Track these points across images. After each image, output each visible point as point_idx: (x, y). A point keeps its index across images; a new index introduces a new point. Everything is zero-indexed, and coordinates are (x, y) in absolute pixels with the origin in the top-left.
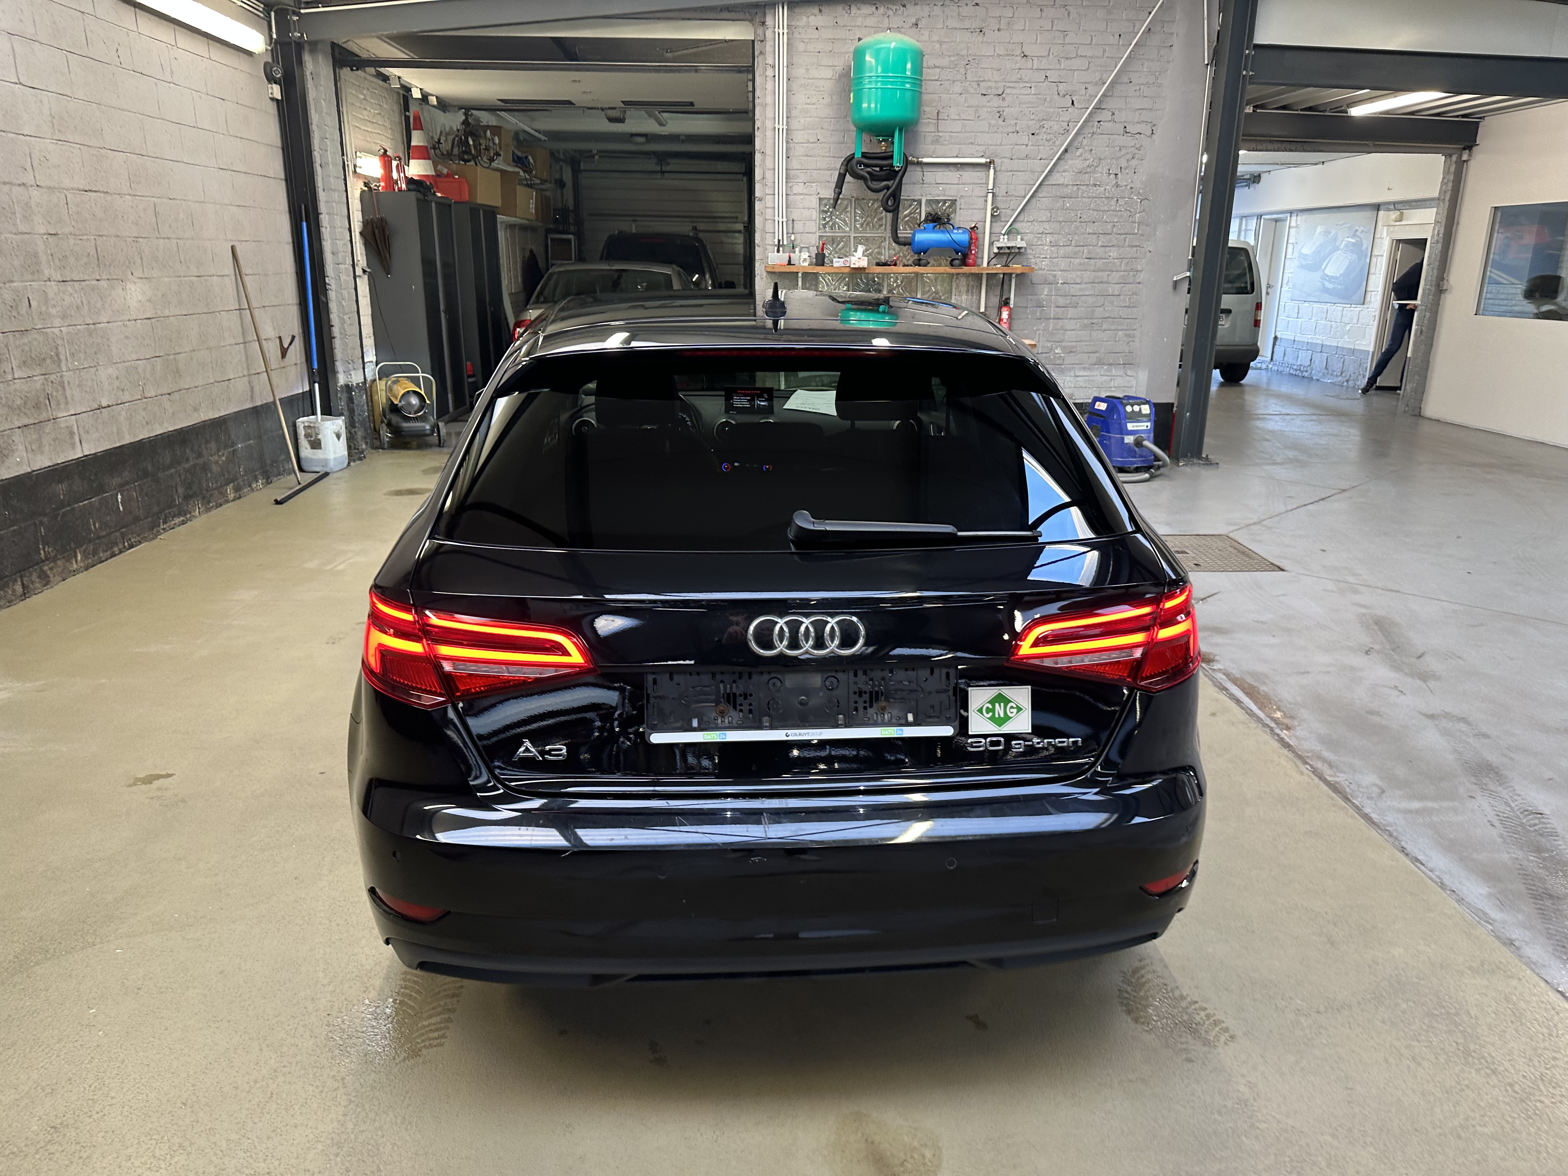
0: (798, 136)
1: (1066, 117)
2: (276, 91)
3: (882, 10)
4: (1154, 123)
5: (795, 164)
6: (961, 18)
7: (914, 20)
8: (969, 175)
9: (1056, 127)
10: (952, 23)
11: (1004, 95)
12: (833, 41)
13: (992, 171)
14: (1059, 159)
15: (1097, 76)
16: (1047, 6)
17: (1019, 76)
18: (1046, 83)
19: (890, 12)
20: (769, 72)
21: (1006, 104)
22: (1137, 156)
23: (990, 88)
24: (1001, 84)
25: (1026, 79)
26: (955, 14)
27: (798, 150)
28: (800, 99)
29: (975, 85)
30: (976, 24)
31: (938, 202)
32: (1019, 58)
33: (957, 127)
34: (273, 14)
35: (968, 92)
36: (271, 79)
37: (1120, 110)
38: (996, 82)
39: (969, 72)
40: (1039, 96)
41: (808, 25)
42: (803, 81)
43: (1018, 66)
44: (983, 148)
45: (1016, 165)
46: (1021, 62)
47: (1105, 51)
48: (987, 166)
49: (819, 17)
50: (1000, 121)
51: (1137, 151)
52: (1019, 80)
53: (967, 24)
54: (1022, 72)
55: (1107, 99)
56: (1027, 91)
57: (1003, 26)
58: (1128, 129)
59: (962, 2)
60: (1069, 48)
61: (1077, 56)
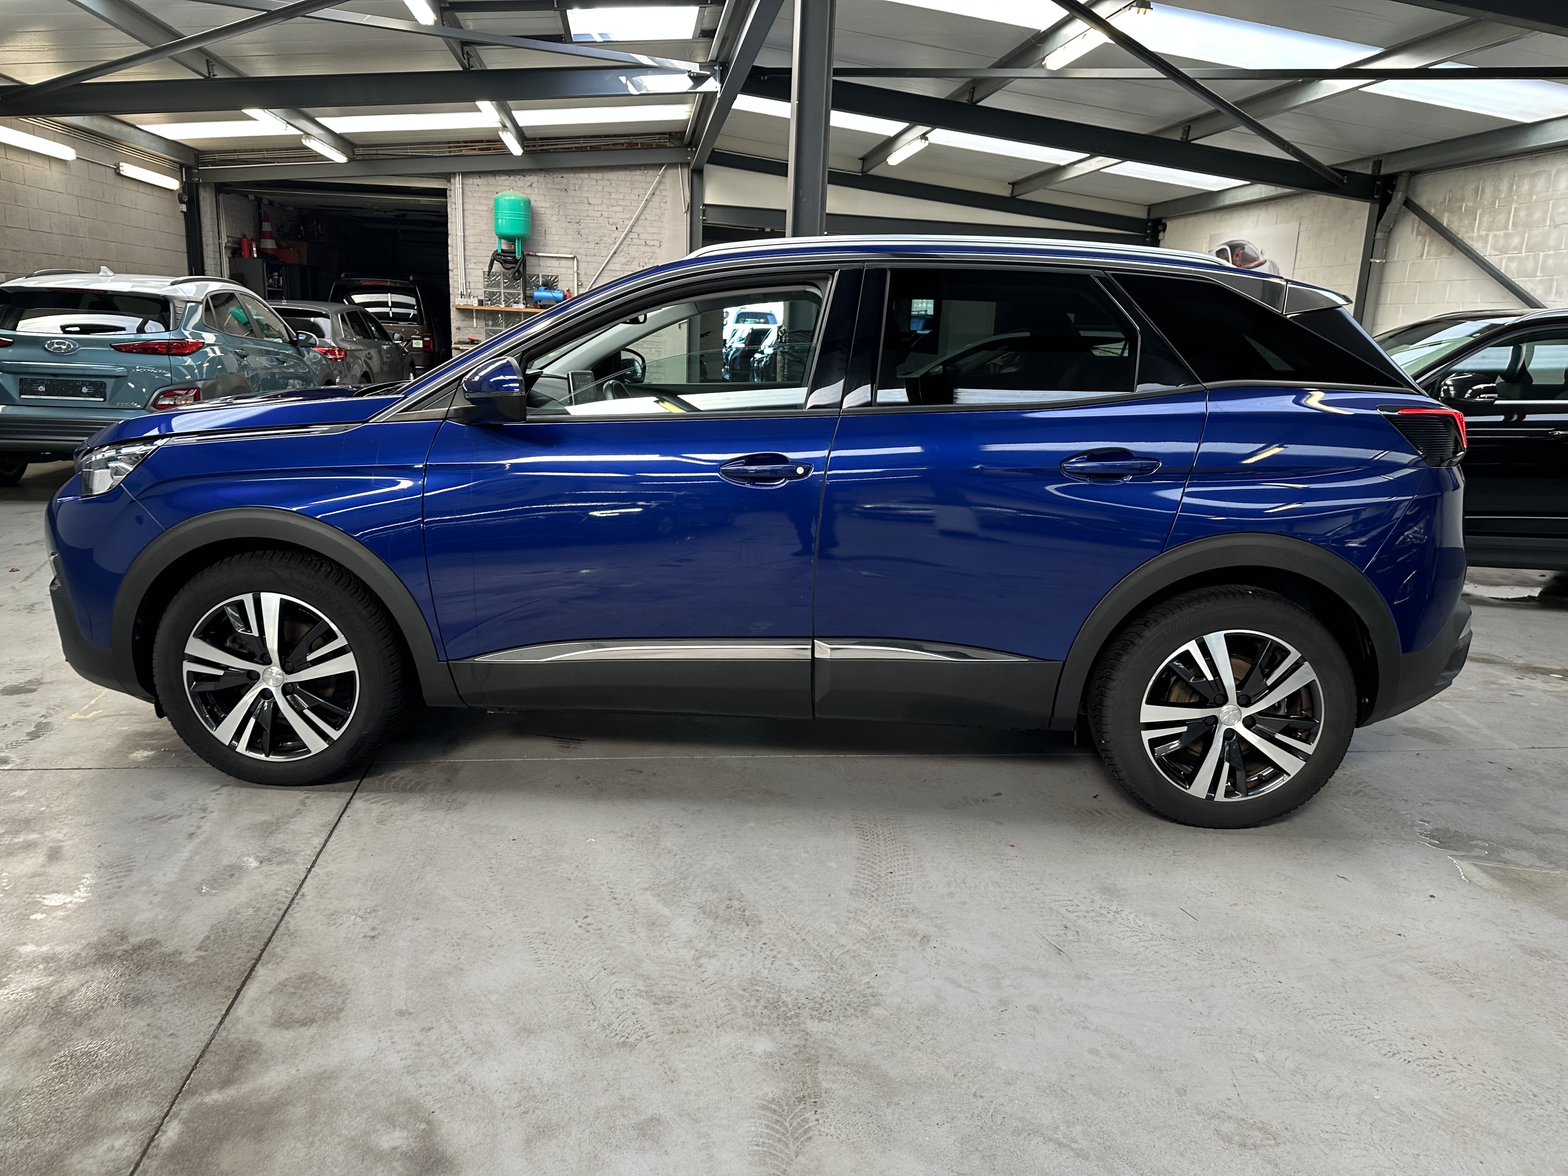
0: (470, 239)
1: (614, 235)
2: (184, 208)
3: (512, 178)
4: (661, 239)
5: (468, 253)
6: (554, 183)
7: (530, 184)
8: (563, 262)
9: (609, 241)
10: (550, 186)
11: (580, 223)
12: (487, 192)
13: (575, 261)
14: (612, 257)
15: (629, 216)
16: (599, 179)
17: (586, 213)
18: (602, 218)
19: (517, 179)
20: (453, 206)
21: (581, 227)
22: (653, 256)
23: (572, 219)
24: (578, 217)
25: (591, 215)
26: (551, 181)
27: (470, 246)
28: (469, 220)
29: (564, 217)
30: (563, 187)
31: (548, 276)
32: (587, 204)
33: (556, 238)
34: (184, 169)
35: (560, 221)
36: (182, 202)
37: (642, 233)
38: (575, 216)
39: (561, 211)
40: (599, 224)
41: (473, 184)
42: (472, 212)
43: (586, 208)
44: (570, 250)
45: (589, 259)
46: (588, 207)
47: (631, 203)
48: (573, 258)
49: (479, 180)
50: (579, 236)
51: (653, 254)
52: (588, 216)
53: (558, 186)
54: (589, 212)
55: (635, 228)
56: (592, 221)
57: (577, 188)
58: (648, 243)
59: (555, 176)
60: (613, 201)
61: (617, 205)
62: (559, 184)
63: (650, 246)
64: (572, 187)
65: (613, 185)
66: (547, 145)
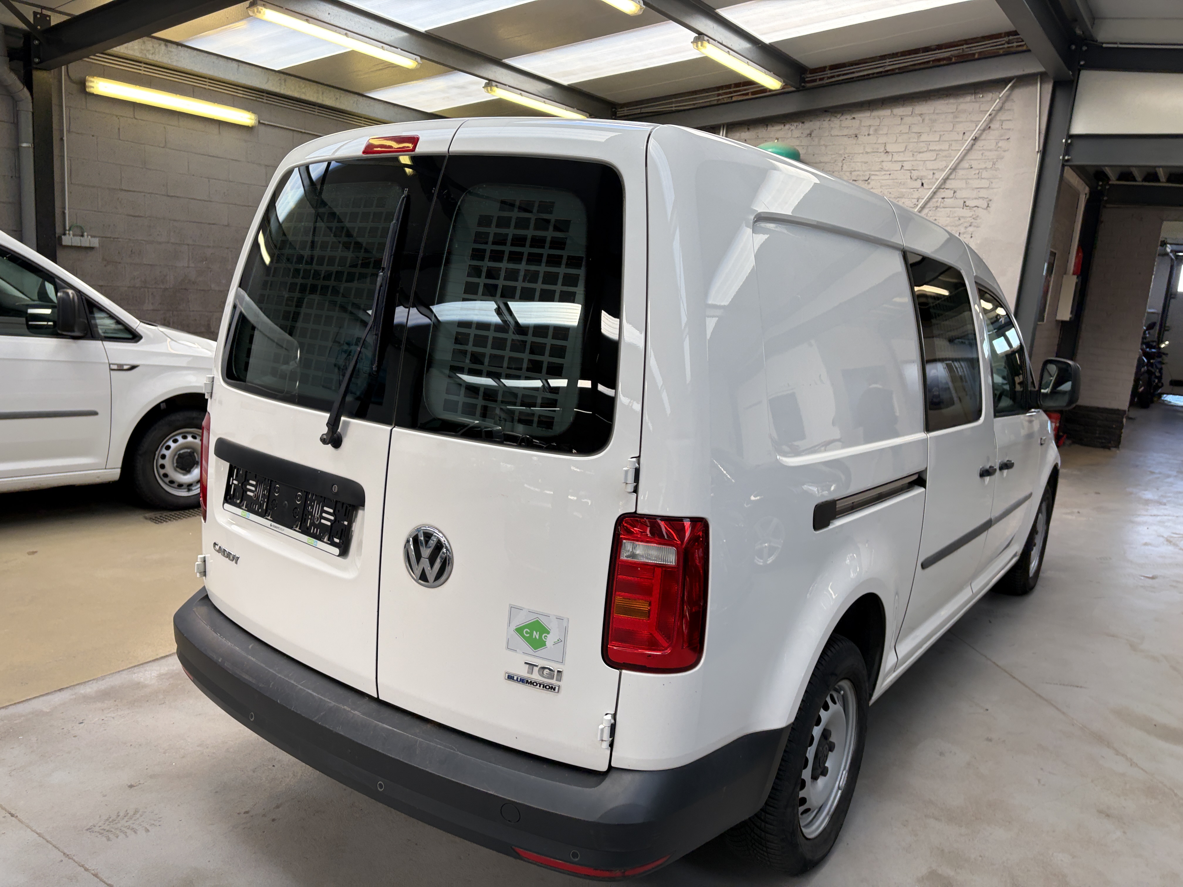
1: (916, 195)
3: (787, 126)
4: (990, 198)
6: (841, 128)
7: (808, 132)
10: (835, 132)
11: (869, 181)
15: (944, 164)
16: (906, 116)
17: (880, 166)
18: (902, 171)
19: (793, 128)
21: (870, 186)
22: (974, 224)
23: (859, 175)
24: (867, 173)
25: (887, 169)
26: (838, 126)
29: (848, 174)
30: (852, 132)
32: (883, 154)
37: (961, 189)
38: (864, 171)
39: (844, 166)
40: (895, 181)
43: (881, 160)
46: (884, 157)
47: (949, 145)
49: (747, 133)
51: (973, 220)
52: (882, 169)
53: (845, 132)
54: (884, 164)
55: (948, 182)
56: (887, 177)
57: (871, 132)
58: (967, 204)
59: (843, 118)
60: (922, 144)
61: (928, 150)
62: (848, 128)
63: (971, 208)
64: (864, 131)
65: (927, 121)
66: (839, 76)
